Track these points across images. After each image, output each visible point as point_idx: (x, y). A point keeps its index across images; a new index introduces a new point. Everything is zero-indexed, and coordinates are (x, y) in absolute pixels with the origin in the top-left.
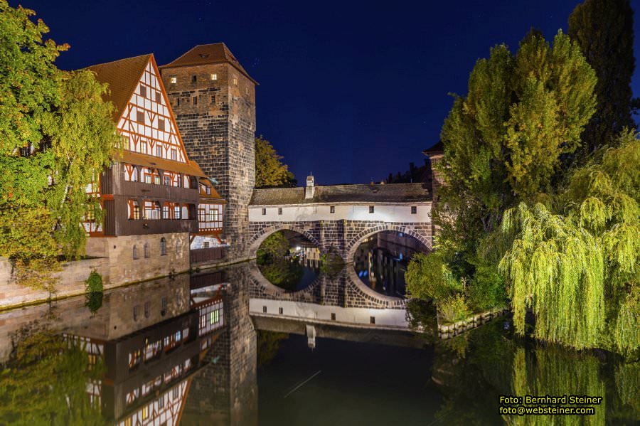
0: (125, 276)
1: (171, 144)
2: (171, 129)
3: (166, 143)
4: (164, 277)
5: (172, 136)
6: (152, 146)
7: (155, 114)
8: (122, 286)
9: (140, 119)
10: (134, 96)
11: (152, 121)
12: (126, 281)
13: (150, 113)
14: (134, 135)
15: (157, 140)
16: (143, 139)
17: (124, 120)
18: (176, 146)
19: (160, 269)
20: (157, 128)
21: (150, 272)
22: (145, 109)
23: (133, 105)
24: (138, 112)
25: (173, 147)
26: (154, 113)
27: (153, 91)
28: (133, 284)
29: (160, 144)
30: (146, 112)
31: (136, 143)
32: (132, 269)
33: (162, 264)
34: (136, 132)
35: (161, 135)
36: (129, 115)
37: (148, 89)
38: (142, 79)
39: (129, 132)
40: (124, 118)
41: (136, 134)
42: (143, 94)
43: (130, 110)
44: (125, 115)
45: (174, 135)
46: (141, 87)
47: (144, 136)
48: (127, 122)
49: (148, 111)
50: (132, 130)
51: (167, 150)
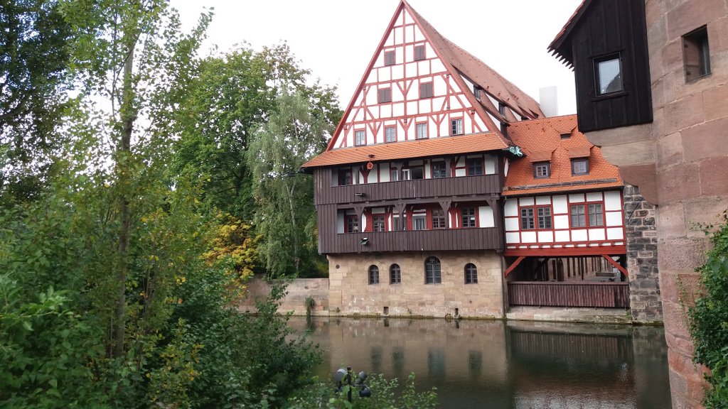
0: (354, 305)
1: (449, 111)
2: (449, 87)
3: (438, 114)
4: (432, 318)
5: (453, 99)
6: (406, 128)
7: (412, 79)
8: (348, 317)
9: (385, 97)
10: (373, 72)
11: (405, 93)
12: (356, 311)
13: (401, 84)
14: (372, 124)
15: (419, 115)
16: (387, 123)
17: (356, 109)
18: (463, 109)
19: (422, 304)
20: (417, 97)
21: (399, 305)
22: (391, 81)
23: (370, 85)
24: (379, 91)
25: (453, 115)
26: (409, 79)
27: (410, 49)
28: (368, 317)
29: (424, 119)
30: (394, 85)
31: (375, 132)
32: (366, 297)
33: (427, 297)
34: (376, 117)
35: (425, 106)
36: (364, 100)
37: (399, 51)
38: (389, 42)
39: (365, 121)
40: (356, 107)
41: (375, 121)
42: (390, 61)
43: (366, 94)
44: (357, 103)
45: (456, 94)
46: (386, 54)
47: (392, 118)
48: (362, 110)
49: (397, 81)
50: (369, 118)
51: (438, 123)
